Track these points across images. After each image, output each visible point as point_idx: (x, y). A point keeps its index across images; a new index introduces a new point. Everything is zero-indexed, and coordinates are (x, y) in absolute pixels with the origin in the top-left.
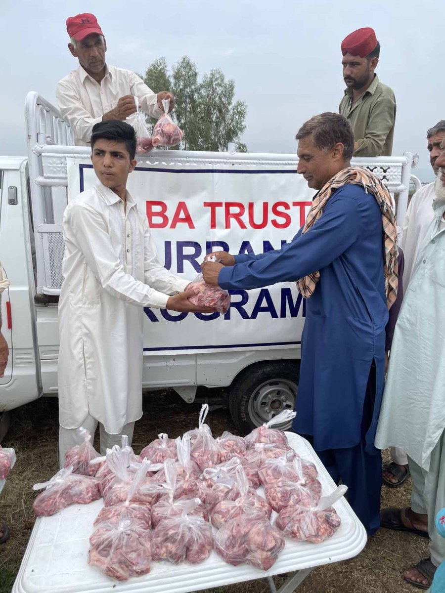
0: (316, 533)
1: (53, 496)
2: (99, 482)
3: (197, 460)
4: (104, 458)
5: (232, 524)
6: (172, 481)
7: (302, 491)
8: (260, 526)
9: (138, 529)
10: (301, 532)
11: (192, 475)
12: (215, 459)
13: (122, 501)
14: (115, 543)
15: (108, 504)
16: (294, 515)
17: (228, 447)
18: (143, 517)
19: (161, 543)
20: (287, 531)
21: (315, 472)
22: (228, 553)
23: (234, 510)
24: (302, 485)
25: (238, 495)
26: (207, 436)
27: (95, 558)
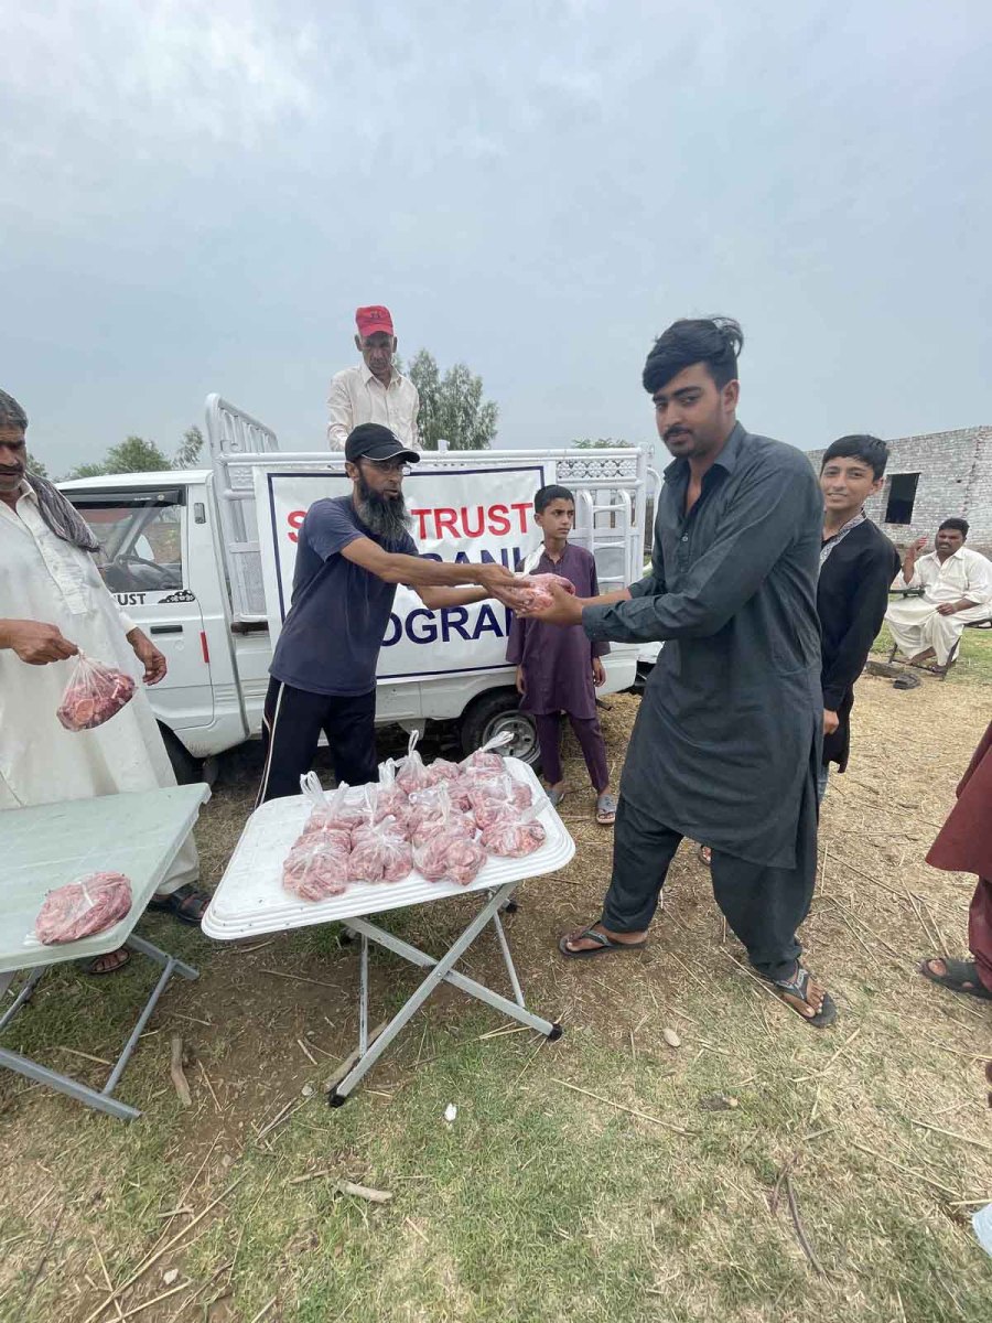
0: (519, 847)
5: (433, 841)
8: (460, 843)
9: (334, 852)
10: (503, 847)
12: (424, 784)
14: (308, 865)
16: (498, 831)
19: (357, 862)
20: (490, 847)
21: (528, 792)
22: (427, 870)
23: (435, 829)
24: (509, 803)
25: (440, 815)
26: (417, 764)
27: (289, 882)
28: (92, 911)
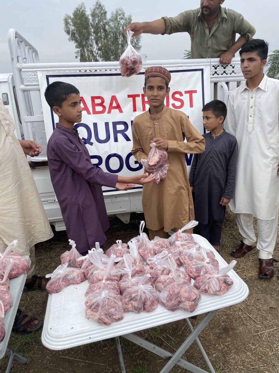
0: (220, 289)
1: (57, 281)
2: (84, 271)
3: (141, 254)
5: (169, 287)
7: (208, 266)
9: (113, 295)
10: (210, 289)
11: (140, 262)
12: (152, 253)
13: (100, 280)
14: (101, 304)
15: (92, 282)
16: (205, 280)
17: (159, 245)
18: (114, 289)
19: (128, 302)
20: (202, 289)
21: (213, 256)
22: (168, 304)
23: (169, 280)
24: (207, 263)
26: (146, 240)
27: (90, 314)
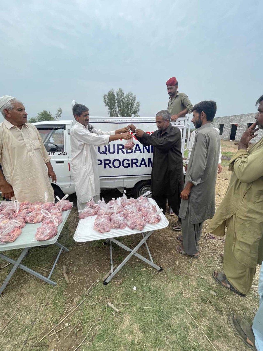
0: (155, 222)
1: (84, 214)
2: (96, 210)
3: (123, 204)
4: (97, 204)
5: (132, 219)
6: (116, 209)
8: (139, 220)
9: (107, 221)
10: (150, 221)
11: (121, 208)
12: (128, 204)
13: (102, 214)
14: (101, 224)
15: (99, 215)
16: (149, 217)
17: (132, 201)
18: (108, 218)
19: (113, 224)
20: (147, 221)
21: (155, 207)
22: (131, 226)
23: (132, 216)
24: (151, 210)
25: (134, 212)
26: (126, 199)
27: (95, 228)
28: (49, 233)
